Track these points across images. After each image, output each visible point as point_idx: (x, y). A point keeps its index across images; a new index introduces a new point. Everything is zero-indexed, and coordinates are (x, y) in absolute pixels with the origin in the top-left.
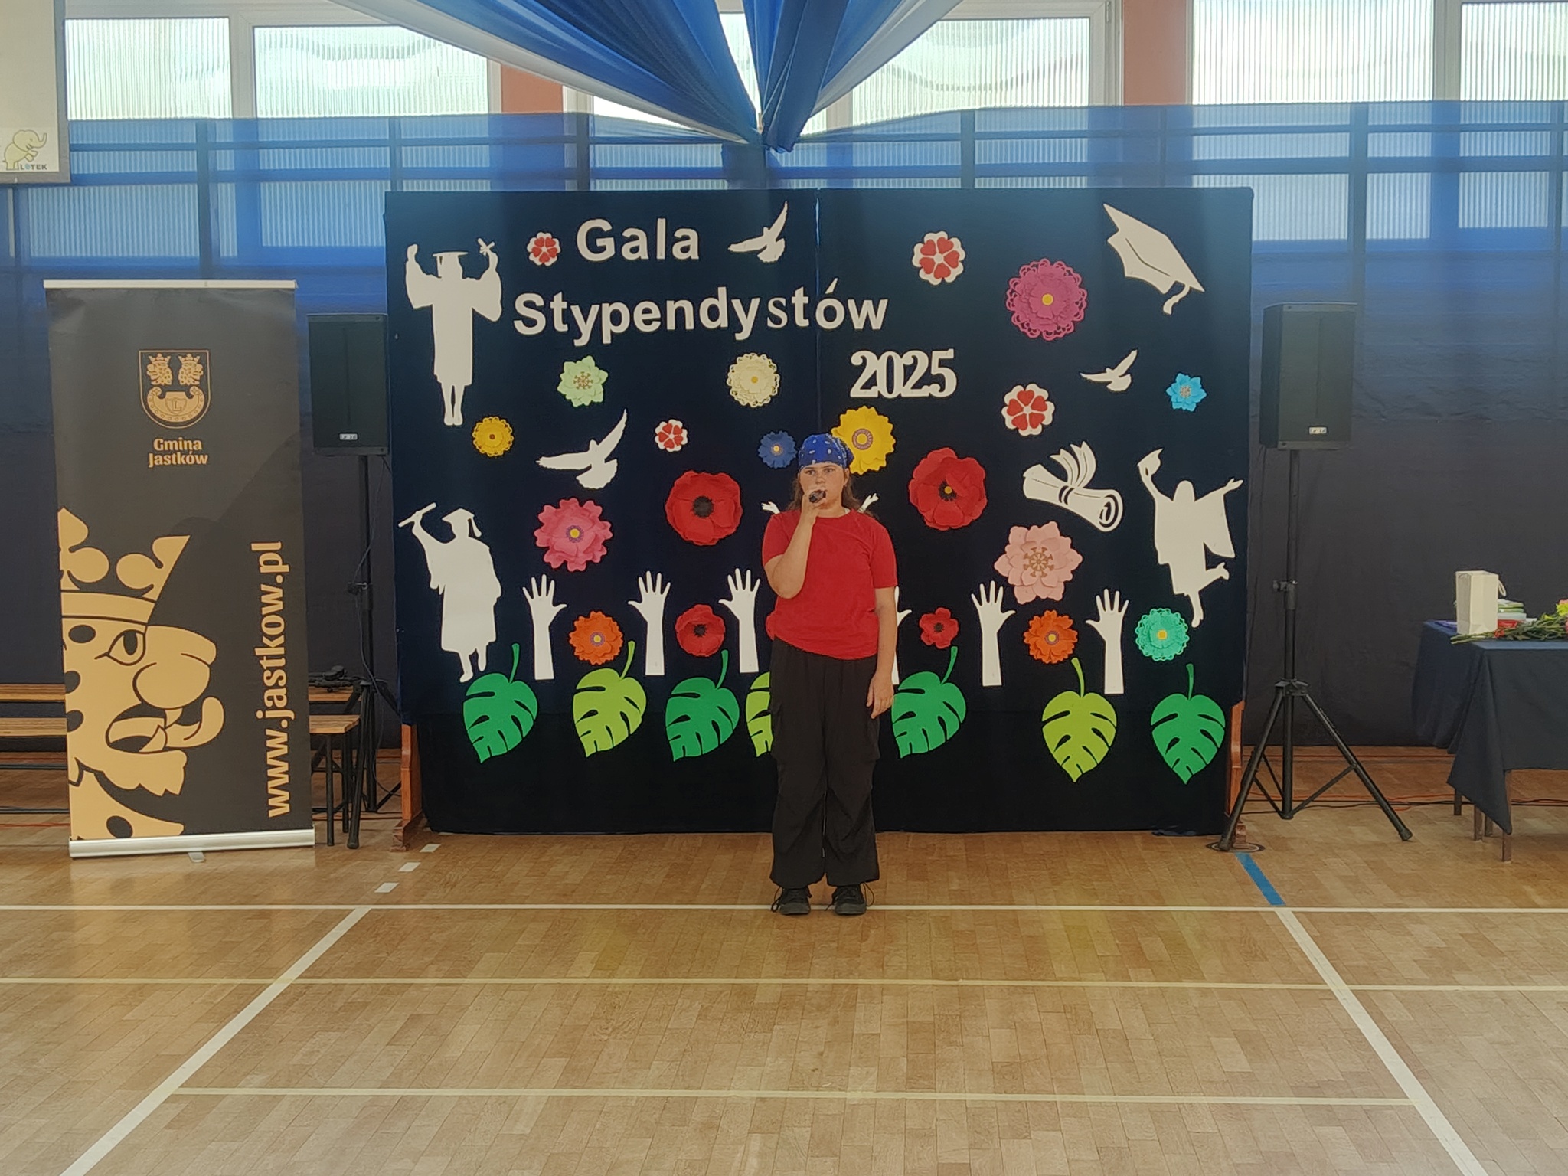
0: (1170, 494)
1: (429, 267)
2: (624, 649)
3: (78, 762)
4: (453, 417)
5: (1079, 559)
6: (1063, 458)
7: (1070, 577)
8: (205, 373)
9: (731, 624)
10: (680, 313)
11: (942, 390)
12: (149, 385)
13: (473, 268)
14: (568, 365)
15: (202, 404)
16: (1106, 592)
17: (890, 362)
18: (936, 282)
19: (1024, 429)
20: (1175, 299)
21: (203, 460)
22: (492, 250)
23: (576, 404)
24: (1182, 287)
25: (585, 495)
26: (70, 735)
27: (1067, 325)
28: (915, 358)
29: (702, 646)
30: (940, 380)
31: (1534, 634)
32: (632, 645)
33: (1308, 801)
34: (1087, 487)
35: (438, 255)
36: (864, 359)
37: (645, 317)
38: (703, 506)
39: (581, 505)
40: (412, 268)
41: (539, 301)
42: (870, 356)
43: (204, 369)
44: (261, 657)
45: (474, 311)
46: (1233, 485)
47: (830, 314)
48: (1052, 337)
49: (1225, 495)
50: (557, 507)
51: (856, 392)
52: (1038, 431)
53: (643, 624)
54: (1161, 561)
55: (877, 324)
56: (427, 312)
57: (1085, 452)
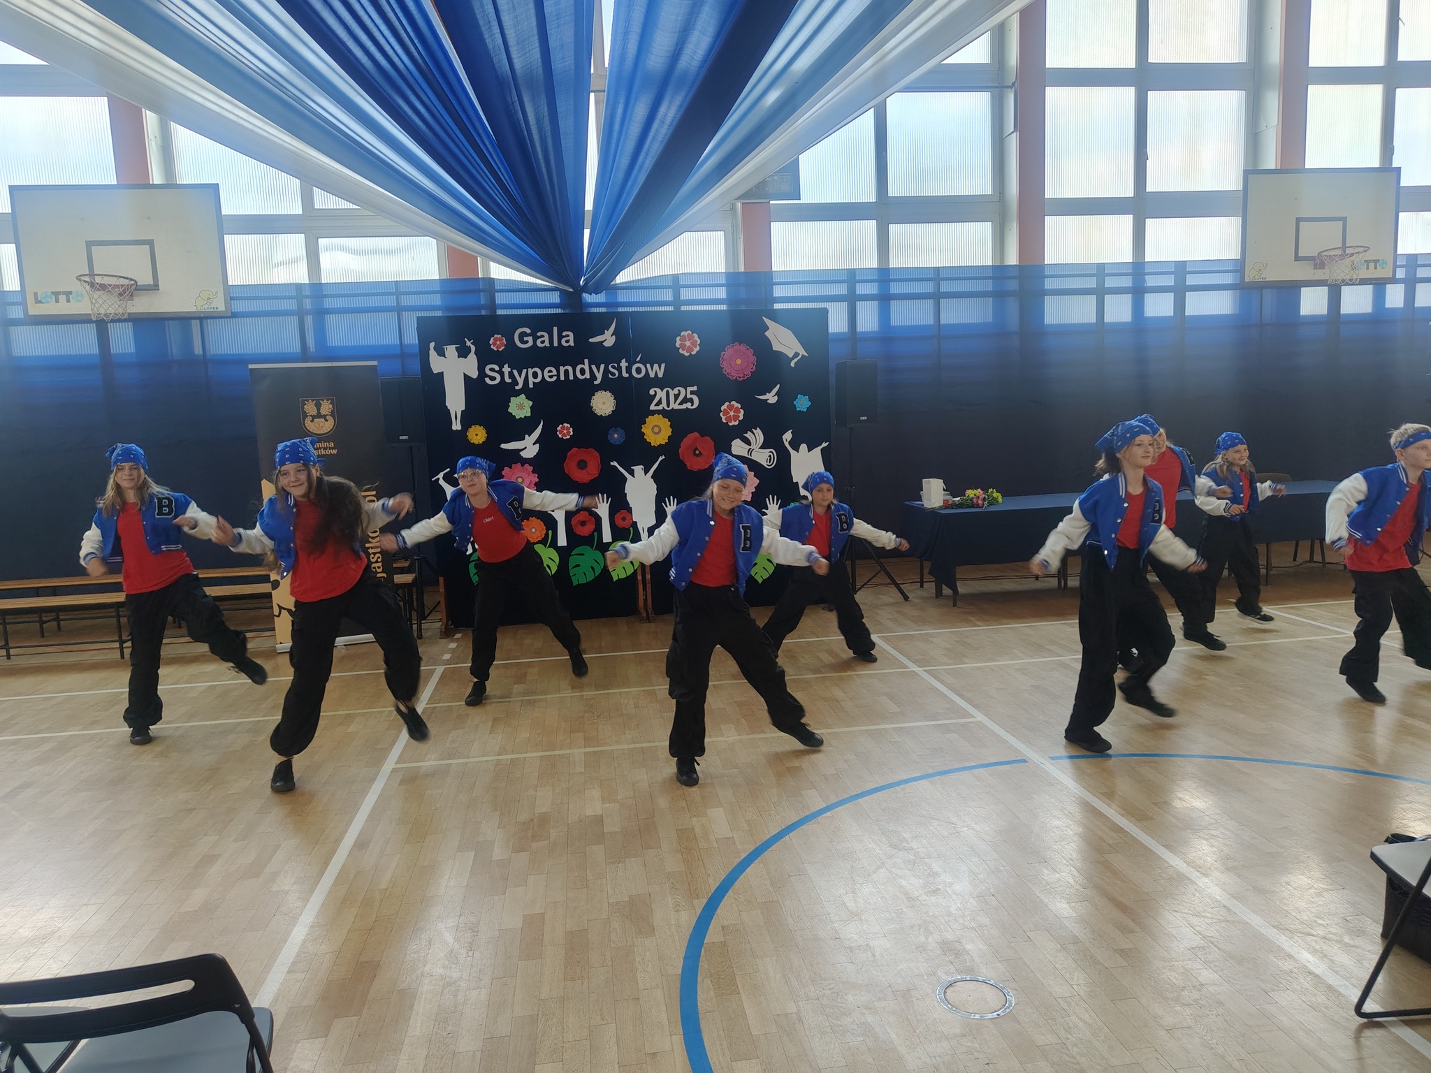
0: (797, 449)
1: (441, 353)
2: (547, 534)
3: (278, 605)
4: (457, 426)
5: (758, 481)
6: (749, 435)
7: (754, 490)
8: (334, 409)
9: (598, 520)
10: (566, 372)
11: (692, 405)
12: (305, 415)
13: (463, 353)
14: (513, 399)
15: (333, 424)
16: (771, 496)
17: (668, 393)
18: (687, 354)
19: (731, 422)
20: (796, 360)
21: (335, 452)
22: (472, 343)
23: (517, 418)
24: (799, 354)
25: (524, 461)
26: (273, 592)
27: (748, 373)
28: (679, 390)
29: (585, 531)
30: (691, 401)
31: (960, 506)
32: (550, 532)
33: (864, 585)
34: (760, 448)
35: (445, 347)
36: (655, 391)
37: (549, 374)
38: (582, 465)
39: (523, 466)
40: (433, 353)
41: (497, 368)
42: (658, 390)
43: (333, 407)
44: (369, 548)
45: (464, 374)
46: (824, 445)
47: (639, 371)
48: (741, 379)
49: (821, 450)
50: (511, 468)
51: (652, 407)
52: (737, 423)
53: (556, 522)
54: (794, 481)
55: (660, 375)
56: (442, 374)
57: (758, 432)
